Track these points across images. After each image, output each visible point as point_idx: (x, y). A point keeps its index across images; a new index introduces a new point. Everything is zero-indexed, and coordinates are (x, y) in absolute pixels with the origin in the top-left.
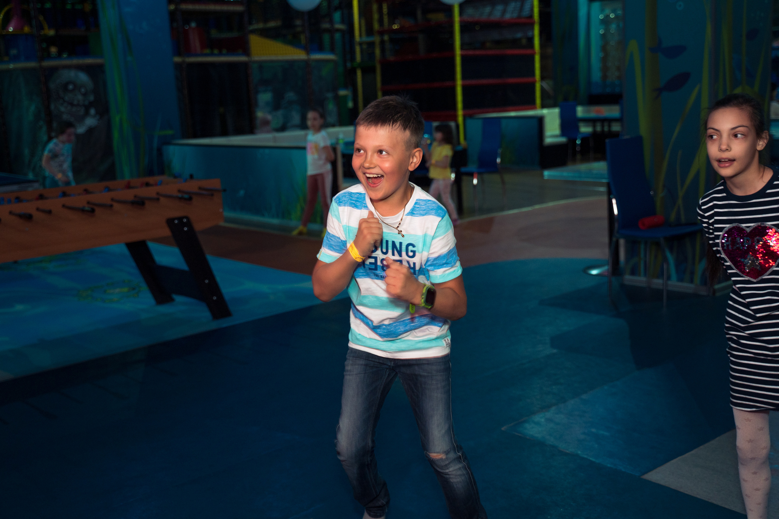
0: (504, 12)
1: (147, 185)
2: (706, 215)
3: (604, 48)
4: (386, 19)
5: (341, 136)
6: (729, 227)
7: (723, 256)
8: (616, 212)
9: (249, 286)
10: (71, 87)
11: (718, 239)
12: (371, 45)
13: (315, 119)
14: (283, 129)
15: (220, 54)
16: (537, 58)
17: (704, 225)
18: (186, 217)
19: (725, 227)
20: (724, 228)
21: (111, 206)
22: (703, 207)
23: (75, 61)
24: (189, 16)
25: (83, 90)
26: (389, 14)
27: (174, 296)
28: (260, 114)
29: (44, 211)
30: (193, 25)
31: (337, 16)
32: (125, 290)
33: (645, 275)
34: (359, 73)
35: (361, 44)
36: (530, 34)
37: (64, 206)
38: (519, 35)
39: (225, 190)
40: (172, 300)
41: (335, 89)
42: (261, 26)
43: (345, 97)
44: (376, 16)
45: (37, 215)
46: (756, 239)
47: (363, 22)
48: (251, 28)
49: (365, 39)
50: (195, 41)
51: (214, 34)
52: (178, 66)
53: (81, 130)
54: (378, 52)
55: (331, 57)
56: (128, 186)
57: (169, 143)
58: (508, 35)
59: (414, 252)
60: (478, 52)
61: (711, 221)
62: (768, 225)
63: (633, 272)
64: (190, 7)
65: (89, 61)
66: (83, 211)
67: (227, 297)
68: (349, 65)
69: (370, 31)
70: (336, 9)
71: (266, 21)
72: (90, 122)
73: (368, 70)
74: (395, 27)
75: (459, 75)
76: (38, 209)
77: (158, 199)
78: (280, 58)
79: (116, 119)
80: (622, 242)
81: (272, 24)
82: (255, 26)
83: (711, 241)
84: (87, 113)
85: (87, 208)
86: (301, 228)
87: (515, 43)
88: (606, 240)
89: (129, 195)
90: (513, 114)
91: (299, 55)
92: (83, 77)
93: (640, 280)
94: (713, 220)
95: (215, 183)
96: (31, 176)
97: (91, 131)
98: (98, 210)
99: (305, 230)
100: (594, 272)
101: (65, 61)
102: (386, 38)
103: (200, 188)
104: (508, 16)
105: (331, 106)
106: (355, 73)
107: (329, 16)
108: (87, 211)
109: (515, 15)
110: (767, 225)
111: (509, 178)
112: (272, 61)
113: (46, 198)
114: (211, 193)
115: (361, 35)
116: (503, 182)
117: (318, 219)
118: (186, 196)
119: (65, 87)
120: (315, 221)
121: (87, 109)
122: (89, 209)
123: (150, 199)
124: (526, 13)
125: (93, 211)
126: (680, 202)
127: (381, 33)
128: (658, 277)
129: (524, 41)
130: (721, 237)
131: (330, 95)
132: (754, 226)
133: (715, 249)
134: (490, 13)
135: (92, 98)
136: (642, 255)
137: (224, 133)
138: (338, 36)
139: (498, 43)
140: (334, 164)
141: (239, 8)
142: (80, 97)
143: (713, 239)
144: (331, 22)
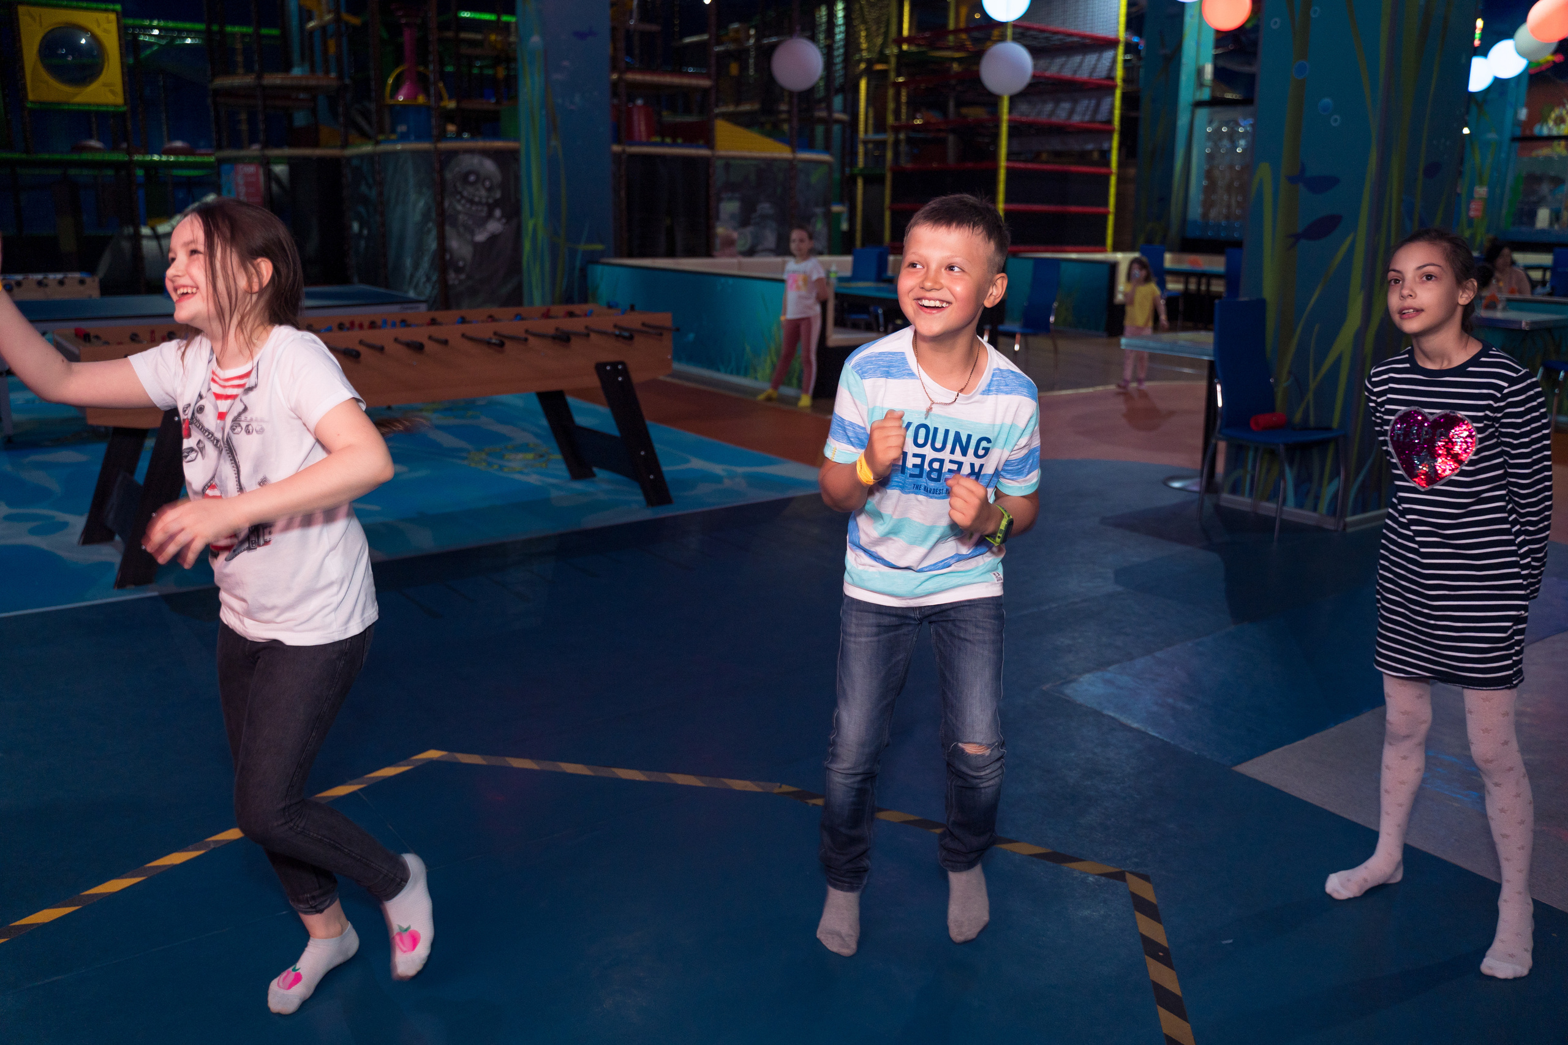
0: (1072, 112)
1: (571, 314)
2: (1376, 390)
3: (1209, 175)
4: (904, 110)
5: (834, 268)
6: (1404, 410)
7: (1391, 449)
8: (1220, 404)
9: (697, 464)
10: (472, 178)
11: (1388, 425)
12: (881, 145)
13: (801, 241)
14: (751, 252)
15: (674, 144)
16: (1113, 180)
17: (1372, 404)
18: (622, 363)
19: (1400, 410)
20: (1398, 410)
21: (526, 340)
22: (1373, 379)
23: (481, 144)
24: (635, 89)
25: (487, 183)
26: (908, 103)
27: (595, 469)
28: (721, 230)
29: (438, 341)
30: (639, 102)
31: (838, 101)
32: (530, 456)
33: (1251, 495)
34: (860, 183)
35: (865, 143)
36: (1105, 146)
37: (463, 335)
38: (1090, 147)
39: (678, 330)
40: (593, 475)
41: (827, 204)
42: (731, 108)
43: (839, 214)
44: (891, 106)
45: (430, 346)
46: (1439, 431)
47: (871, 115)
48: (717, 111)
49: (872, 136)
50: (640, 126)
51: (668, 117)
52: (617, 156)
53: (480, 237)
54: (889, 155)
55: (826, 157)
56: (547, 315)
57: (597, 263)
58: (1075, 145)
59: (987, 450)
60: (1030, 166)
61: (1379, 400)
62: (1461, 415)
63: (1235, 489)
64: (639, 77)
65: (499, 144)
66: (489, 343)
67: (668, 478)
68: (847, 170)
69: (880, 125)
70: (837, 92)
71: (738, 103)
72: (494, 227)
73: (873, 180)
74: (918, 122)
75: (1001, 196)
76: (430, 338)
77: (588, 335)
78: (755, 154)
79: (529, 225)
80: (1222, 446)
81: (746, 107)
82: (723, 109)
83: (1377, 426)
84: (490, 215)
85: (494, 341)
86: (770, 391)
87: (1083, 157)
88: (1199, 442)
89: (549, 326)
90: (1074, 256)
91: (781, 152)
92: (489, 166)
93: (1242, 502)
94: (1384, 398)
95: (664, 319)
96: (412, 294)
97: (493, 238)
98: (508, 344)
99: (775, 395)
100: (1177, 485)
101: (467, 142)
102: (902, 136)
103: (644, 324)
104: (1076, 118)
105: (820, 226)
106: (855, 183)
107: (828, 101)
108: (495, 344)
109: (1087, 118)
110: (1459, 416)
111: (1063, 345)
112: (745, 158)
113: (440, 324)
114: (658, 331)
115: (866, 131)
116: (1056, 350)
117: (795, 381)
118: (626, 334)
119: (465, 177)
120: (789, 384)
121: (491, 208)
122: (497, 342)
123: (578, 334)
124: (1102, 116)
125: (502, 345)
126: (1310, 396)
127: (896, 130)
128: (1268, 500)
129: (1096, 155)
130: (1392, 423)
131: (819, 210)
132: (1440, 413)
133: (1381, 438)
134: (1052, 113)
135: (498, 195)
136: (1249, 467)
137: (671, 254)
138: (836, 128)
139: (1058, 154)
140: (824, 305)
141: (705, 83)
142: (483, 193)
143: (1381, 425)
144: (829, 108)
